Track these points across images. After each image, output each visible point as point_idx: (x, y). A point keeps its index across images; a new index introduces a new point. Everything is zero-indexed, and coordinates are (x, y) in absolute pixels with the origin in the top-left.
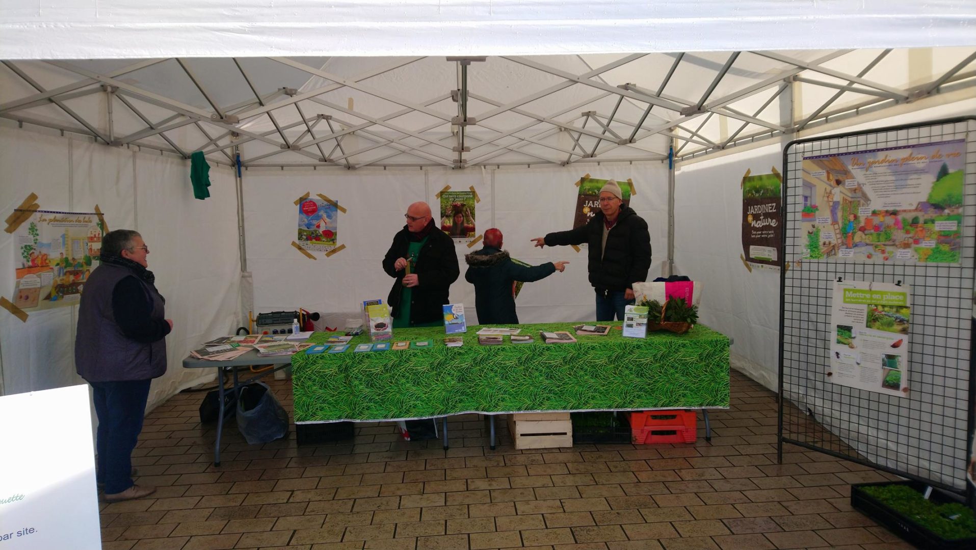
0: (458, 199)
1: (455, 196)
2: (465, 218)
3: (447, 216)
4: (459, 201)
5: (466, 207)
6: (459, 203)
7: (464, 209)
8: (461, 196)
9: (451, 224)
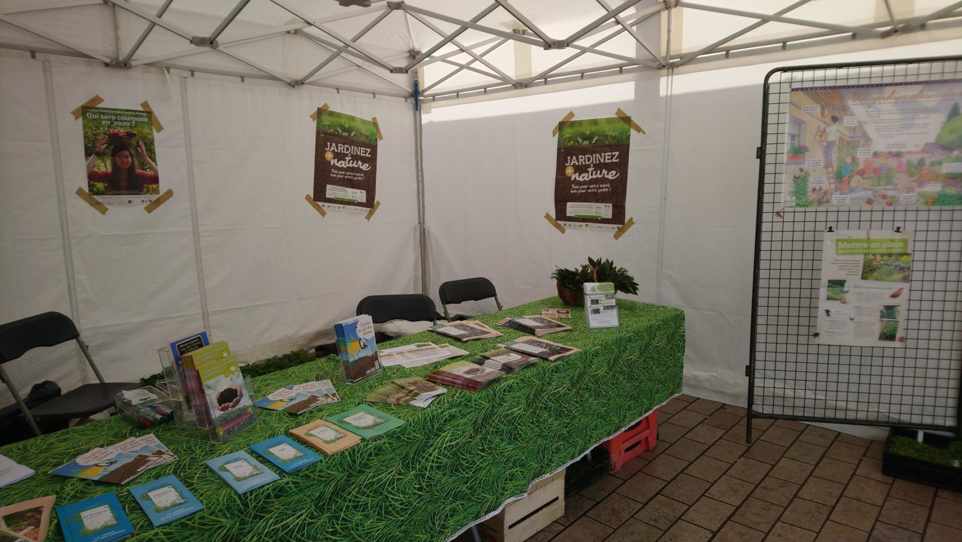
0: (119, 124)
1: (114, 118)
2: (135, 159)
3: (100, 155)
4: (121, 126)
5: (138, 137)
6: (122, 131)
7: (134, 142)
8: (125, 118)
9: (109, 169)
